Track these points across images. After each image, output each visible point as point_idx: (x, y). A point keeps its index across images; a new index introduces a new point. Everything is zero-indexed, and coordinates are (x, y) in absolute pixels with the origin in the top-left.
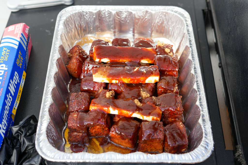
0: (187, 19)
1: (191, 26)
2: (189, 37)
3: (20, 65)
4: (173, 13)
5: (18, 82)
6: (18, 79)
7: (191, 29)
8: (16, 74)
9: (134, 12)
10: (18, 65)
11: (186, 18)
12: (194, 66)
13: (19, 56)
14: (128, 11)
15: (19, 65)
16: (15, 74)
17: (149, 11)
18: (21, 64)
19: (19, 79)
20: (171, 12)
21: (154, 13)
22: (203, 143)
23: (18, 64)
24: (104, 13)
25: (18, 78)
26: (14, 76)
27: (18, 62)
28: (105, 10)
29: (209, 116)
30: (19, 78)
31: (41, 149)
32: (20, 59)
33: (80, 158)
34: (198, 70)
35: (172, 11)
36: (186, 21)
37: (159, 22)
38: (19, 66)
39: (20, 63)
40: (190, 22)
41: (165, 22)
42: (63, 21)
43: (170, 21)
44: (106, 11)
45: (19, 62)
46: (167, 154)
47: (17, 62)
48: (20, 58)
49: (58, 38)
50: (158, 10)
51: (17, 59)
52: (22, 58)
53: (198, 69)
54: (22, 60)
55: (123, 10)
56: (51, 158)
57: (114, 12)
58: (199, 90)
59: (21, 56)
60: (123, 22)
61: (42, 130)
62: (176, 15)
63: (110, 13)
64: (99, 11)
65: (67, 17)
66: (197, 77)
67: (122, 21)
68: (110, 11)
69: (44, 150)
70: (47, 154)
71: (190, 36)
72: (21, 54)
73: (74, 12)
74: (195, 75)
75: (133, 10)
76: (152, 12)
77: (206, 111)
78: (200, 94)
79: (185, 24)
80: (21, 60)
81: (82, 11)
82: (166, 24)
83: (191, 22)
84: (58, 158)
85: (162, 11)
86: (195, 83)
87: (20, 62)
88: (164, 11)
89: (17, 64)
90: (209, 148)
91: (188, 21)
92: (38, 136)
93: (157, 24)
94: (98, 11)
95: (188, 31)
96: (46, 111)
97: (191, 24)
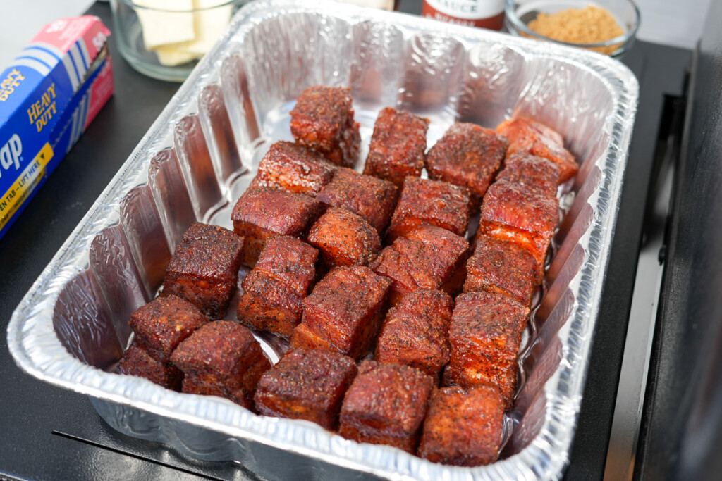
0: (627, 96)
1: (632, 116)
2: (613, 144)
3: (37, 123)
4: (588, 69)
5: (13, 166)
6: (19, 157)
7: (628, 123)
8: (15, 143)
9: (467, 46)
10: (32, 122)
11: (626, 91)
12: (597, 226)
13: (45, 98)
14: (451, 39)
15: (35, 121)
16: (11, 141)
17: (517, 50)
18: (43, 122)
19: (22, 159)
20: (583, 67)
21: (530, 61)
22: (531, 454)
23: (33, 117)
24: (381, 32)
25: (17, 154)
26: (7, 146)
27: (34, 113)
28: (385, 24)
29: (583, 378)
30: (22, 155)
31: (21, 337)
32: (46, 108)
33: (121, 390)
34: (603, 239)
35: (589, 64)
36: (622, 98)
37: (542, 95)
38: (34, 124)
39: (42, 117)
40: (631, 105)
41: (562, 98)
42: (251, 26)
43: (577, 95)
44: (387, 27)
45: (39, 114)
46: (396, 454)
47: (31, 111)
48: (47, 105)
49: (215, 65)
50: (543, 54)
51: (35, 102)
52: (53, 106)
53: (604, 236)
54: (51, 111)
55: (438, 32)
56: (39, 369)
57: (408, 35)
58: (583, 296)
59: (52, 100)
60: (432, 72)
61: (49, 288)
62: (596, 78)
63: (397, 36)
64: (366, 22)
65: (266, 18)
66: (591, 257)
67: (431, 67)
68: (399, 28)
69: (28, 343)
70: (31, 355)
71: (616, 142)
72: (54, 96)
73: (291, 11)
74: (588, 251)
75: (469, 40)
76: (523, 54)
77: (580, 361)
78: (579, 309)
79: (616, 108)
80: (48, 111)
81: (317, 14)
82: (564, 104)
83: (636, 105)
84: (58, 374)
85: (556, 58)
86: (579, 275)
87: (42, 114)
88: (562, 59)
89: (30, 115)
90: (545, 471)
91: (629, 101)
92: (30, 301)
93: (536, 98)
94: (362, 20)
95: (617, 127)
96: (86, 240)
97: (635, 109)
